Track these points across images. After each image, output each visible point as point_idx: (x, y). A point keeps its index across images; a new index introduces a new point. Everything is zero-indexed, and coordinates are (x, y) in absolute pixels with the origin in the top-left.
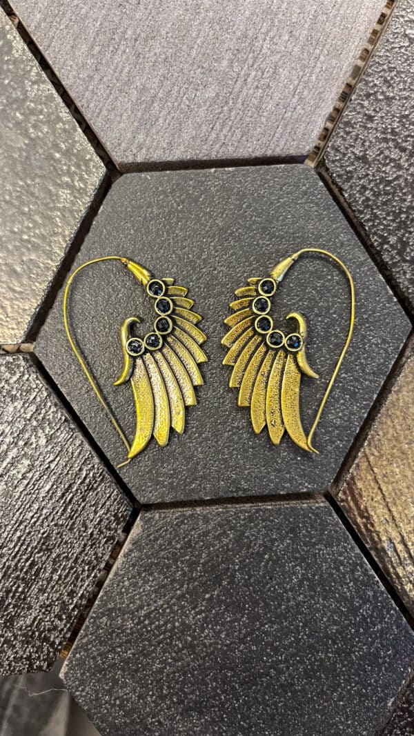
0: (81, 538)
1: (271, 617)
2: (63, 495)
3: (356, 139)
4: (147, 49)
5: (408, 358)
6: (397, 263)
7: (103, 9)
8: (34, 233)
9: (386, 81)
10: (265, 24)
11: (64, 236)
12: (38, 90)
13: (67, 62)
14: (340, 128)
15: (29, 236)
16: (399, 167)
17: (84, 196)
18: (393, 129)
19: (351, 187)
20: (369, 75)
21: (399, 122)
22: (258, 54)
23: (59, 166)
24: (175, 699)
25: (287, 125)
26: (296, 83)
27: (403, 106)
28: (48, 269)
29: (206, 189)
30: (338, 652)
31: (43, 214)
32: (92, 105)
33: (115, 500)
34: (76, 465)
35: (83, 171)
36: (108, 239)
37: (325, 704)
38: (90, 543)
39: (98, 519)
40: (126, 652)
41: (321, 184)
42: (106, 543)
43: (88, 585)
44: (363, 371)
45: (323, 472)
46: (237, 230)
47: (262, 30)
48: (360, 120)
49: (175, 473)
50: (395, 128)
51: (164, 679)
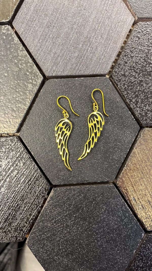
0: (34, 196)
1: (95, 223)
2: (28, 182)
3: (122, 69)
4: (56, 41)
5: (139, 138)
6: (135, 108)
7: (43, 28)
8: (20, 98)
9: (131, 51)
10: (93, 33)
11: (30, 99)
12: (22, 53)
13: (31, 45)
14: (117, 66)
15: (18, 99)
16: (135, 78)
17: (36, 86)
18: (133, 66)
19: (120, 84)
20: (126, 49)
21: (135, 64)
22: (91, 43)
23: (29, 77)
24: (64, 250)
25: (100, 65)
26: (103, 52)
27: (136, 59)
28: (24, 109)
29: (75, 85)
30: (117, 234)
31: (23, 92)
32: (39, 58)
33: (45, 184)
34: (32, 172)
35: (36, 78)
36: (44, 100)
37: (113, 252)
38: (37, 198)
39: (39, 190)
40: (48, 234)
41: (111, 83)
42: (42, 198)
43: (36, 212)
44: (124, 142)
45: (112, 175)
46: (84, 97)
47: (92, 35)
48: (123, 63)
49: (64, 175)
50: (134, 66)
51: (60, 243)
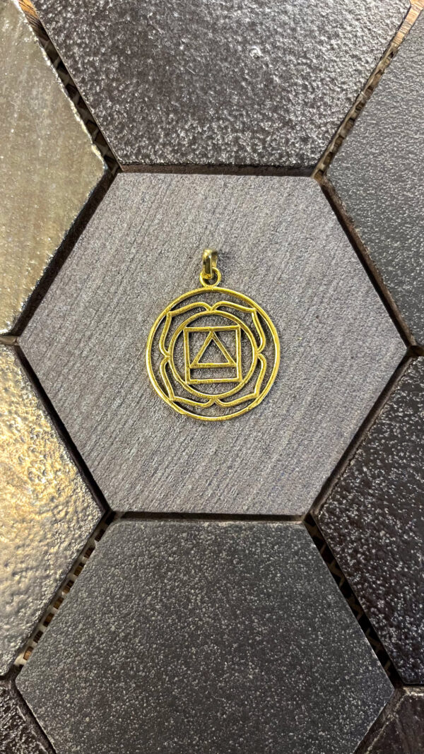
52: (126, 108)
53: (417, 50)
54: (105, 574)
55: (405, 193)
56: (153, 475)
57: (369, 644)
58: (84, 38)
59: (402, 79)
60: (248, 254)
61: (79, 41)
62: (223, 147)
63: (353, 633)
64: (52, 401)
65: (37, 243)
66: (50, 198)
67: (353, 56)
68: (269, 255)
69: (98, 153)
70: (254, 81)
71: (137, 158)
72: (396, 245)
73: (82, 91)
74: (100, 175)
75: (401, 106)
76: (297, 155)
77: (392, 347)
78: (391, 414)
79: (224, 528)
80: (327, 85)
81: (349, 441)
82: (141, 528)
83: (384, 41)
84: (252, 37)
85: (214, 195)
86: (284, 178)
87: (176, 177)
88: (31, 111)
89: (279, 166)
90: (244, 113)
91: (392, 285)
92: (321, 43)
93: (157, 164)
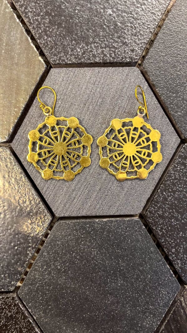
6: (175, 260)
8: (20, 246)
16: (177, 220)
29: (94, 228)
32: (47, 193)
41: (144, 227)
44: (159, 305)
48: (161, 200)
52: (53, 39)
53: (180, 9)
54: (55, 245)
55: (177, 72)
56: (73, 201)
57: (169, 268)
58: (33, 9)
59: (174, 22)
60: (110, 102)
61: (31, 10)
62: (97, 55)
63: (162, 263)
64: (27, 171)
65: (17, 101)
66: (21, 80)
67: (152, 13)
68: (119, 102)
69: (42, 60)
70: (109, 25)
71: (59, 61)
72: (174, 95)
73: (33, 32)
74: (43, 70)
75: (174, 34)
76: (129, 58)
77: (174, 140)
78: (174, 169)
79: (105, 222)
80: (141, 26)
81: (157, 182)
82: (69, 224)
83: (165, 6)
84: (107, 6)
85: (94, 76)
86: (124, 68)
87: (77, 69)
88: (11, 42)
89: (122, 63)
90: (105, 39)
91: (173, 113)
92: (138, 7)
93: (68, 64)
